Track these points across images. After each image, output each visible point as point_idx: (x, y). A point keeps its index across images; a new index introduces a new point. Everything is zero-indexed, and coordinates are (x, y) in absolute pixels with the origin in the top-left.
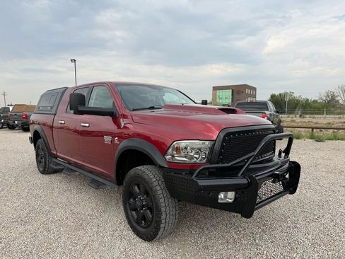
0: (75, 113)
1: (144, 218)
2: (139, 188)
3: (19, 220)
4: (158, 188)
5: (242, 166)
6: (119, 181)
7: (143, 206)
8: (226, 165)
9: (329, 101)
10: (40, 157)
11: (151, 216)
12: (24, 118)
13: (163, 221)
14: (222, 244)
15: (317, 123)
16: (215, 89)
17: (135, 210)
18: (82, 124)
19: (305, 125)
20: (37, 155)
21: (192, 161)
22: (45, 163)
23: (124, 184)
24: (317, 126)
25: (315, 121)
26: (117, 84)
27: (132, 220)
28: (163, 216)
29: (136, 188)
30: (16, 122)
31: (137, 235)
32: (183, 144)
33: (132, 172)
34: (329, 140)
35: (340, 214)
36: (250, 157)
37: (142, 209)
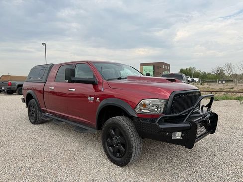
0: (69, 82)
1: (119, 151)
2: (114, 131)
3: (28, 155)
4: (130, 131)
5: (187, 115)
6: (99, 127)
7: (118, 143)
8: (174, 115)
9: (219, 74)
10: (32, 113)
11: (124, 150)
12: (9, 85)
13: (134, 152)
14: (170, 166)
15: (213, 89)
16: (142, 65)
17: (112, 146)
18: (70, 89)
19: (205, 90)
20: (29, 111)
21: (154, 113)
22: (36, 116)
23: (103, 129)
24: (213, 90)
25: (211, 87)
26: (94, 62)
27: (109, 153)
28: (134, 149)
29: (112, 131)
30: (3, 88)
31: (114, 163)
32: (147, 102)
33: (110, 120)
34: (222, 99)
35: (239, 146)
36: (191, 110)
37: (117, 145)
